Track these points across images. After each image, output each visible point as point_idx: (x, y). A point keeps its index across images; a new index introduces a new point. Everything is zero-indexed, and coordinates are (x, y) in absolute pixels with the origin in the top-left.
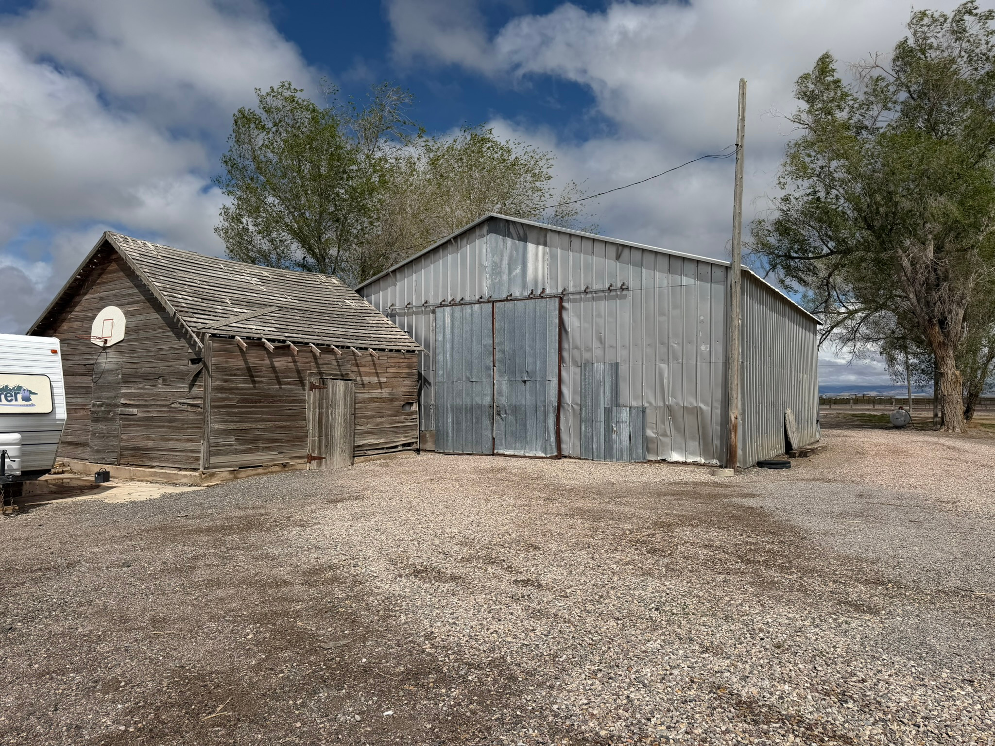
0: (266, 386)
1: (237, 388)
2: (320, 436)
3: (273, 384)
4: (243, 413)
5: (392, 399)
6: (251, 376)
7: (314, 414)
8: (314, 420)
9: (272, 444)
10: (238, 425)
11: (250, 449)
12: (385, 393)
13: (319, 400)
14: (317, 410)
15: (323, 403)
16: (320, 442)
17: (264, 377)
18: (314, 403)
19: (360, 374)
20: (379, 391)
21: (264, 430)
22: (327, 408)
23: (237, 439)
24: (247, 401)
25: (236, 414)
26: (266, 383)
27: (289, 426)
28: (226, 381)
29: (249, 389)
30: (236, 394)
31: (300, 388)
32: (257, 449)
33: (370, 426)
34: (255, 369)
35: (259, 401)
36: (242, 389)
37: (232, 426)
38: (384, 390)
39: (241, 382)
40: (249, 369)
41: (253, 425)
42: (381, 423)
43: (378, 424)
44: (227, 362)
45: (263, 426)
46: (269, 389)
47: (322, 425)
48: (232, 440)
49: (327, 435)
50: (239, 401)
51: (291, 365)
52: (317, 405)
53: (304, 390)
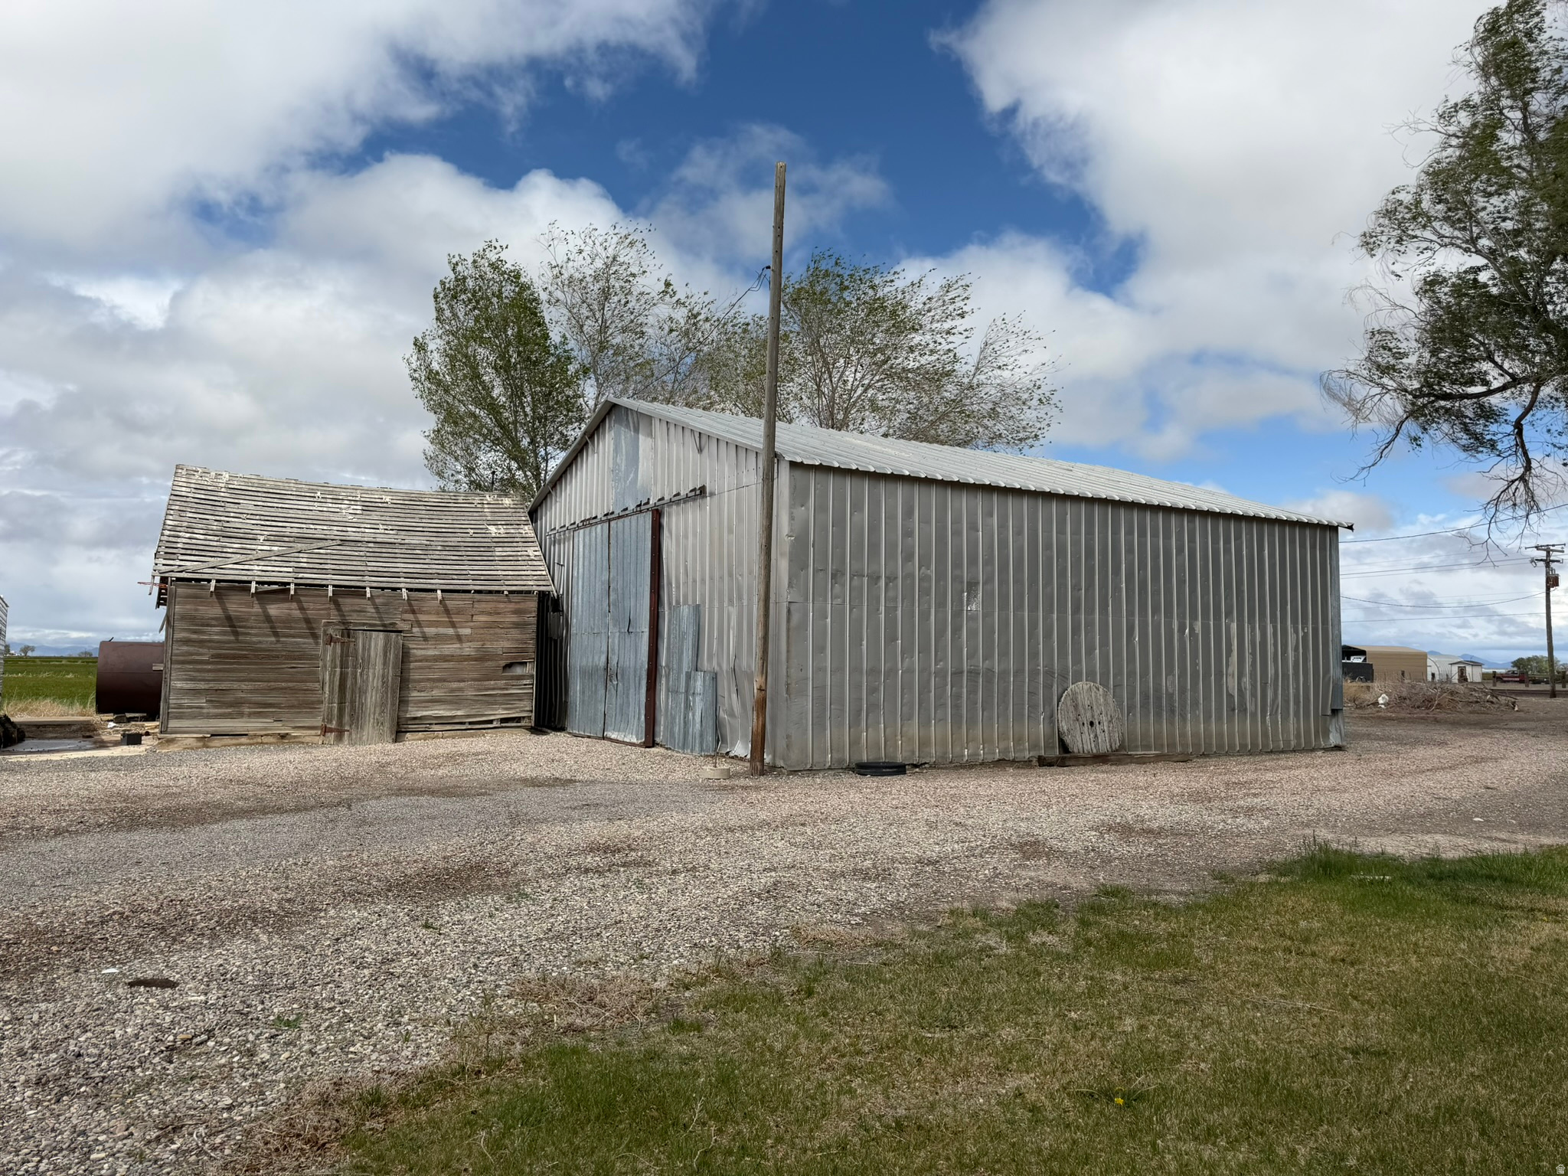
0: (255, 639)
1: (210, 641)
2: (341, 702)
3: (268, 636)
4: (220, 670)
5: (482, 657)
6: (232, 626)
7: (332, 674)
8: (332, 682)
9: (262, 709)
10: (211, 685)
11: (230, 714)
12: (468, 649)
13: (342, 656)
14: (338, 670)
15: (347, 661)
16: (341, 710)
17: (252, 628)
18: (333, 660)
19: (419, 624)
20: (458, 646)
21: (251, 691)
22: (355, 667)
23: (207, 701)
24: (226, 656)
25: (209, 671)
26: (256, 635)
27: (290, 688)
28: (195, 632)
29: (229, 642)
30: (209, 648)
31: (311, 641)
32: (241, 715)
33: (436, 693)
34: (239, 619)
35: (245, 657)
36: (218, 642)
37: (202, 686)
38: (464, 645)
39: (215, 633)
40: (229, 618)
41: (235, 685)
42: (460, 690)
43: (453, 690)
44: (196, 610)
45: (250, 687)
46: (260, 642)
47: (345, 688)
48: (202, 702)
49: (353, 702)
50: (213, 656)
51: (297, 613)
52: (338, 663)
53: (317, 644)
